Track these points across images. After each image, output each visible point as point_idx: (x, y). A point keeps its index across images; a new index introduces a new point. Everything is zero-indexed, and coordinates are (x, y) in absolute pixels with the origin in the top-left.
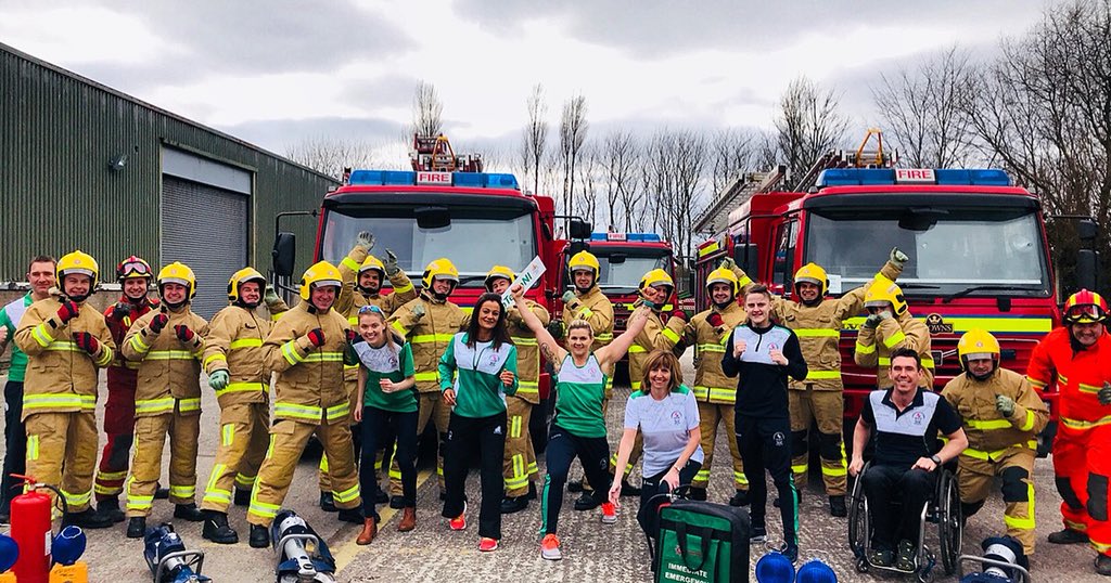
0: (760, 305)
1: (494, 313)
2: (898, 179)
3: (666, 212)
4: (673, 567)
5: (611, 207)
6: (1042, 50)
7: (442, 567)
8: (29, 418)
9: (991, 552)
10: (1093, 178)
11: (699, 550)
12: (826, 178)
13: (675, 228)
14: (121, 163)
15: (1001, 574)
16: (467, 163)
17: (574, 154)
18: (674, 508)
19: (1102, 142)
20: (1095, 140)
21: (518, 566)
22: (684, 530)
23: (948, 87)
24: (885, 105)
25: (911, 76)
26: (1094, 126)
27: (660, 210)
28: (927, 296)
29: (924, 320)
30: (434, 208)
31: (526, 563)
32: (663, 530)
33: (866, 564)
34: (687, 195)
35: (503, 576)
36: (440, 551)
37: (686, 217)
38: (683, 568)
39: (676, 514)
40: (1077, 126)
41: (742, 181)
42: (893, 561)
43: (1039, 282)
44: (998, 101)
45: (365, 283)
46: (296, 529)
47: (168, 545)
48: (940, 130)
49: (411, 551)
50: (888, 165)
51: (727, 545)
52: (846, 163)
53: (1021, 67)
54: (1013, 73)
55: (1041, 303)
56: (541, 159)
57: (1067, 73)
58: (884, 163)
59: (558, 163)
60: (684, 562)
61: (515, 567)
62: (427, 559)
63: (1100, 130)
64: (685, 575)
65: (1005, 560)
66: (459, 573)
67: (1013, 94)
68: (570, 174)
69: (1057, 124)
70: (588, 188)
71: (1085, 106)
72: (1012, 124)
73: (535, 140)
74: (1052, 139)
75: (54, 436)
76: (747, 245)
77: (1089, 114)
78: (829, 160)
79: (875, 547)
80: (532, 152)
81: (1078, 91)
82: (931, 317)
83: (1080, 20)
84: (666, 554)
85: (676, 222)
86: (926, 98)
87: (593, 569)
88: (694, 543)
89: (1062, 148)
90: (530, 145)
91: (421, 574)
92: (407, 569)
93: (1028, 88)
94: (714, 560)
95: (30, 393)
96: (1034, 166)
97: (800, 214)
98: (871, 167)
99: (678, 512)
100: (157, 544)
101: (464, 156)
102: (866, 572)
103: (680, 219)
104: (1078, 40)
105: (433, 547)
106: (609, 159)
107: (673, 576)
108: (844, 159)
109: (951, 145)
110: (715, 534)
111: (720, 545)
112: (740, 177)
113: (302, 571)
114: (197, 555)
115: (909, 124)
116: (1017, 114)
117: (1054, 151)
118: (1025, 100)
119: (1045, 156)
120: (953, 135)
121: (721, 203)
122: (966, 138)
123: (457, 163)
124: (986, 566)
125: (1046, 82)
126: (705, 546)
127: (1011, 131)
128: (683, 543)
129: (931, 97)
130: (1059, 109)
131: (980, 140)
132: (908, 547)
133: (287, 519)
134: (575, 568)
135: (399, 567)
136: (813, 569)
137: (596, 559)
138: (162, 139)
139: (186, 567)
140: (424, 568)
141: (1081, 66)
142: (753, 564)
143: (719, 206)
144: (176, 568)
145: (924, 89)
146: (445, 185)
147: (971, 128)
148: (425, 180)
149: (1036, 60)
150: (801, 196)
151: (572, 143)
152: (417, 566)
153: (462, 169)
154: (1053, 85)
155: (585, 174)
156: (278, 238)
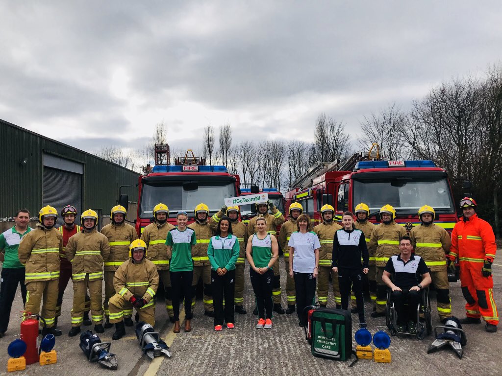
0: (349, 220)
1: (226, 225)
2: (390, 165)
3: (269, 176)
4: (320, 337)
5: (244, 175)
6: (430, 106)
7: (214, 343)
8: (28, 284)
9: (448, 324)
10: (454, 159)
11: (331, 329)
12: (360, 165)
13: (273, 184)
14: (25, 162)
15: (452, 333)
16: (200, 161)
17: (226, 151)
18: (319, 312)
19: (457, 144)
20: (454, 143)
21: (247, 341)
22: (324, 321)
23: (392, 121)
24: (366, 129)
25: (377, 117)
26: (453, 137)
27: (266, 176)
28: (405, 215)
29: (404, 225)
30: (192, 182)
31: (250, 340)
32: (314, 322)
33: (395, 332)
34: (277, 168)
35: (242, 346)
36: (210, 336)
37: (277, 179)
38: (324, 338)
39: (319, 314)
40: (446, 137)
41: (319, 166)
42: (407, 330)
43: (449, 207)
44: (414, 127)
45: (160, 218)
46: (149, 330)
47: (94, 340)
48: (390, 140)
49: (197, 337)
50: (381, 158)
51: (343, 326)
52: (364, 158)
53: (422, 113)
54: (419, 115)
55: (451, 216)
56: (212, 154)
57: (441, 115)
58: (380, 158)
59: (219, 156)
60: (325, 334)
61: (245, 342)
62: (206, 340)
63: (455, 139)
64: (326, 340)
65: (454, 327)
66: (222, 345)
67: (419, 124)
68: (225, 160)
69: (438, 137)
70: (233, 166)
71: (449, 129)
72: (419, 137)
73: (209, 146)
74: (436, 143)
75: (35, 292)
76: (328, 195)
77: (451, 132)
78: (356, 156)
79: (398, 324)
80: (208, 151)
81: (446, 122)
82: (407, 224)
83: (445, 94)
84: (317, 332)
85: (273, 181)
86: (383, 126)
87: (280, 341)
88: (329, 326)
89: (440, 146)
90: (207, 148)
91: (205, 347)
92: (199, 345)
93: (425, 122)
94: (338, 333)
95: (28, 273)
96: (429, 154)
97: (350, 181)
98: (375, 160)
99: (321, 313)
100: (87, 340)
101: (199, 158)
102: (394, 335)
103: (275, 180)
104: (444, 101)
105: (206, 335)
106: (243, 153)
107: (320, 341)
108: (363, 156)
109: (395, 146)
110: (338, 322)
111: (340, 327)
112: (319, 164)
113: (156, 348)
114: (108, 344)
115: (376, 137)
116: (421, 132)
117: (437, 147)
118: (424, 127)
119: (434, 150)
120: (395, 142)
121: (308, 175)
122: (401, 143)
123: (196, 161)
124: (446, 330)
125: (432, 119)
126: (334, 328)
127: (419, 140)
128: (324, 327)
129: (385, 126)
130: (438, 130)
131: (406, 144)
132: (412, 323)
133: (144, 326)
134: (272, 341)
135: (194, 344)
136: (379, 335)
137: (280, 336)
138: (43, 150)
139: (103, 350)
140: (206, 345)
141: (446, 112)
142: (353, 335)
143: (307, 176)
144: (99, 351)
145: (382, 122)
146: (195, 171)
147: (402, 139)
148: (186, 169)
149: (428, 110)
150: (350, 173)
151: (225, 146)
152: (203, 344)
153: (198, 163)
154: (435, 120)
155: (232, 161)
156: (121, 197)
